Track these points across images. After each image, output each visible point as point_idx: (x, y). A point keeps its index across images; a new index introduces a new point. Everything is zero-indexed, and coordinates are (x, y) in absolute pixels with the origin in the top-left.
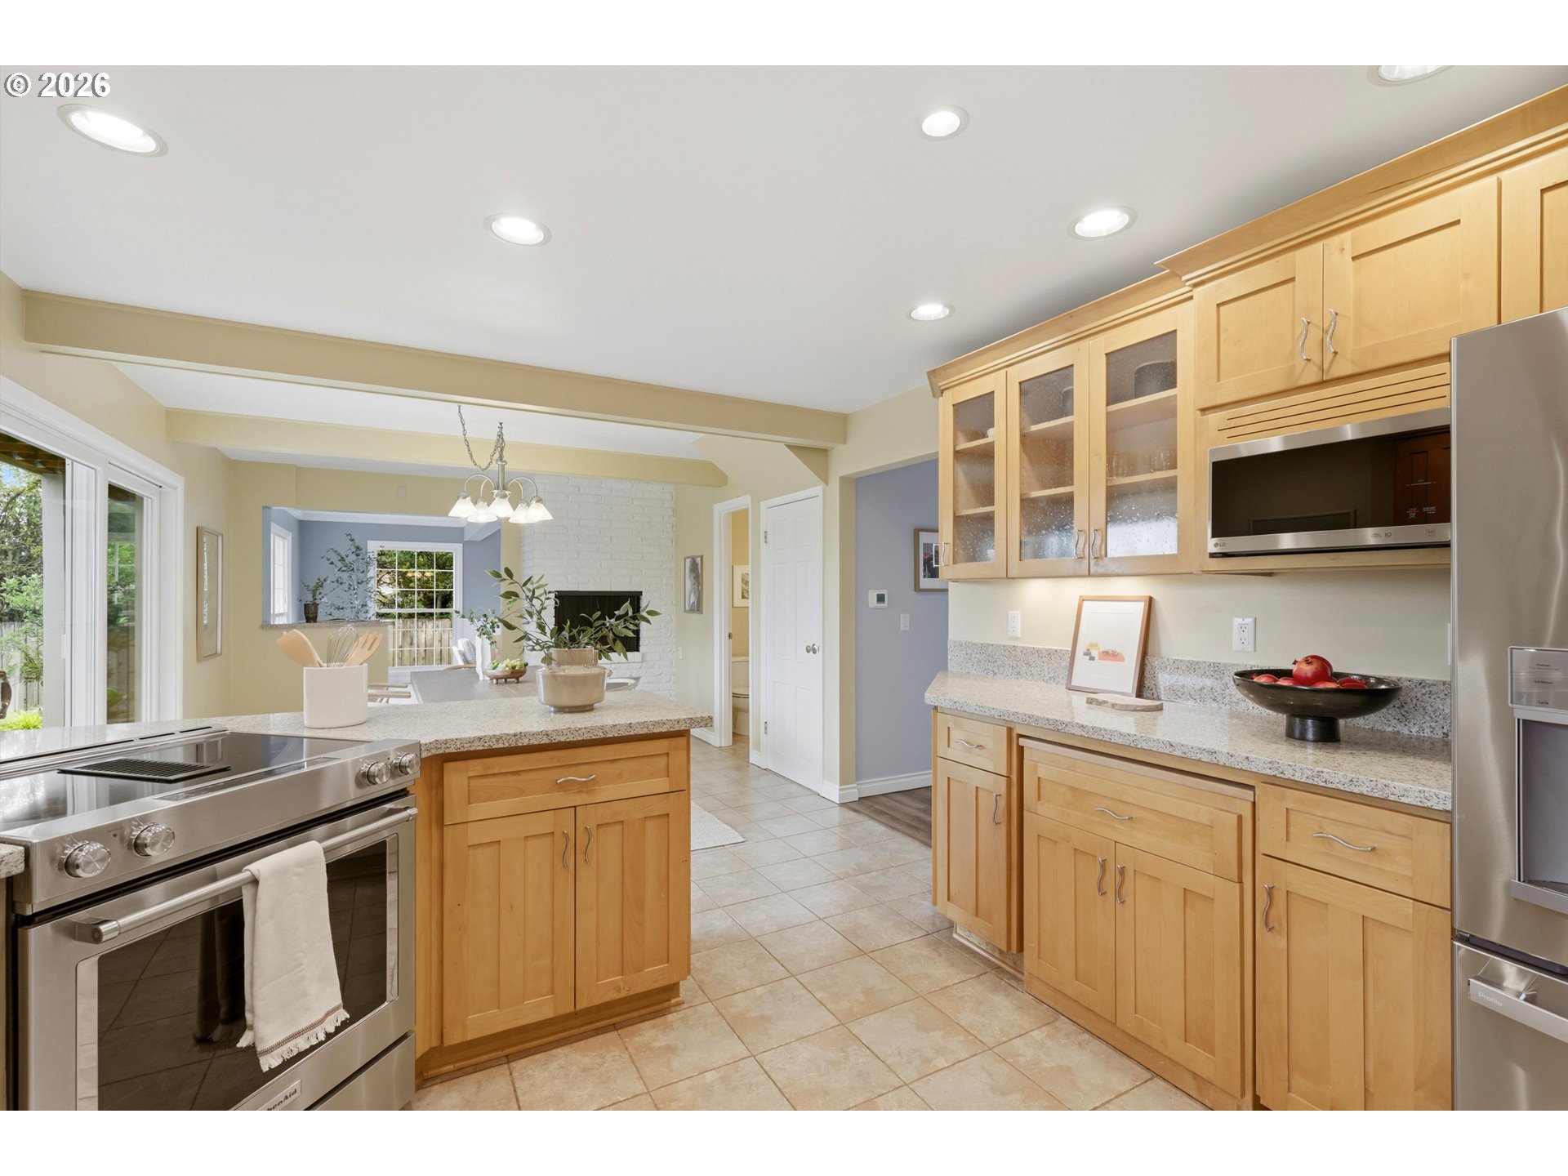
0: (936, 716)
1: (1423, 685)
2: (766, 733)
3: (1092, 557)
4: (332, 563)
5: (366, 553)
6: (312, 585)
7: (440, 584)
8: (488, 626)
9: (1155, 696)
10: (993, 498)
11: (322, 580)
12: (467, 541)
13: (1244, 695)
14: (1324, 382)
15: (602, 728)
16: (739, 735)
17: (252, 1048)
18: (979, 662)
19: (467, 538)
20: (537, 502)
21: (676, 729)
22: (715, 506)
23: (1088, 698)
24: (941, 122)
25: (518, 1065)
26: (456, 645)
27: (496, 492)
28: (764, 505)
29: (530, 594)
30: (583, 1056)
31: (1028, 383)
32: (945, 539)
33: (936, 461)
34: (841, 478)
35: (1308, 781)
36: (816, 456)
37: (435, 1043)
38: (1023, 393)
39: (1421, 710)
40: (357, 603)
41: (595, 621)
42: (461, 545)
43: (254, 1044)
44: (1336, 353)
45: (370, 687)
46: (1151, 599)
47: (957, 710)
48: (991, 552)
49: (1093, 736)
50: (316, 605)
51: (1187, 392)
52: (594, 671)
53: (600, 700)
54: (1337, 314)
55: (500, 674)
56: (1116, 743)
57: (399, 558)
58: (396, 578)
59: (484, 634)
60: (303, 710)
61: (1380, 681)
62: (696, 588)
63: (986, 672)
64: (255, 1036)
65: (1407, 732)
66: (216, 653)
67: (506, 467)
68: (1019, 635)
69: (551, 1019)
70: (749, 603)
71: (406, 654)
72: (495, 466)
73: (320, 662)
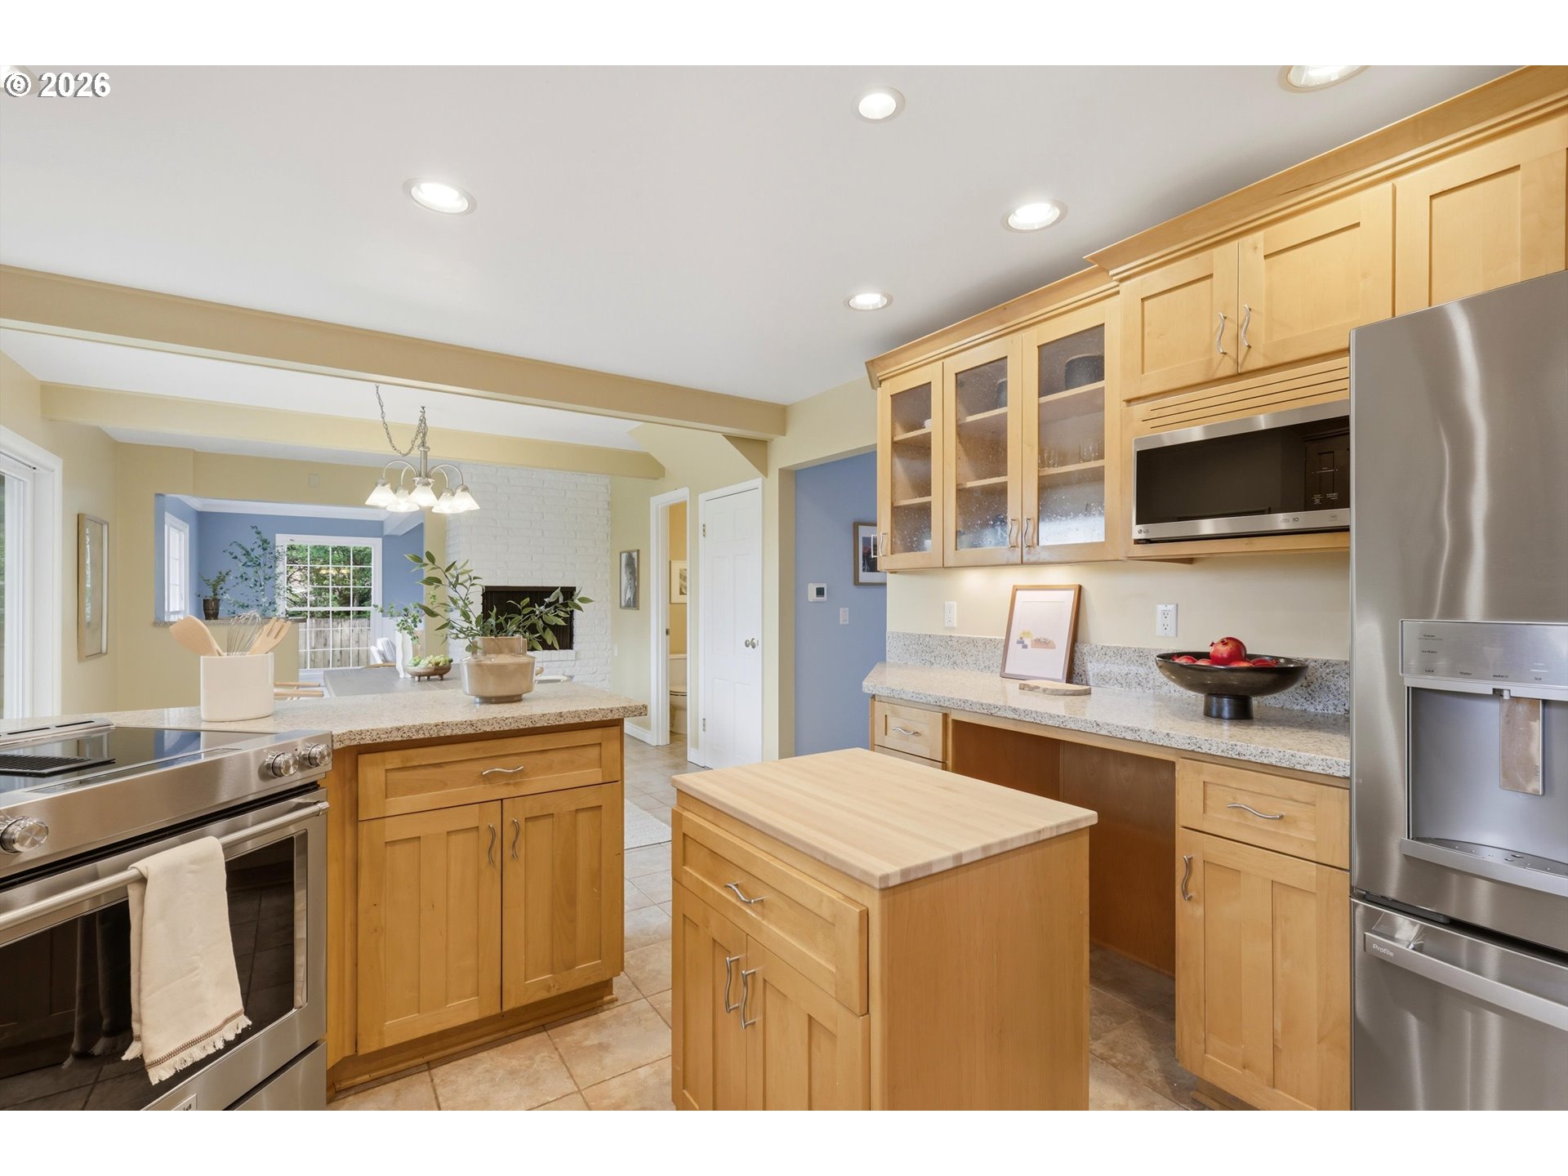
0: (873, 705)
1: (1327, 664)
2: (704, 730)
3: (1024, 545)
4: (236, 558)
5: (274, 547)
6: (213, 578)
7: (357, 582)
8: (409, 621)
9: (1084, 682)
10: (930, 488)
11: (224, 573)
12: (387, 536)
13: (1166, 676)
14: (1240, 374)
15: (530, 718)
16: (676, 733)
17: (139, 1061)
18: (916, 652)
19: (387, 532)
20: (462, 491)
21: (609, 718)
22: (651, 499)
23: (1021, 684)
24: (877, 104)
25: (440, 1072)
26: (375, 645)
27: (418, 479)
28: (702, 497)
29: (453, 580)
30: (510, 1058)
31: (964, 374)
32: (883, 531)
33: (875, 453)
34: (780, 470)
35: (1223, 754)
36: (755, 448)
37: (348, 1052)
38: (959, 384)
39: (1326, 689)
40: (264, 600)
41: (523, 608)
42: (381, 539)
43: (142, 1056)
44: (1249, 347)
45: (276, 686)
46: (1080, 587)
47: (894, 697)
48: (928, 543)
49: (1024, 719)
50: (217, 601)
51: (1114, 384)
52: (523, 659)
53: (529, 690)
54: (1250, 310)
55: (422, 671)
56: (1046, 725)
57: (312, 553)
58: (308, 575)
59: (405, 629)
60: (200, 705)
61: (1288, 660)
62: (633, 585)
63: (923, 662)
64: (143, 1047)
65: (1313, 710)
66: (101, 653)
67: (428, 453)
68: (955, 626)
69: (476, 1021)
70: (687, 599)
71: (320, 656)
72: (417, 453)
73: (220, 651)
